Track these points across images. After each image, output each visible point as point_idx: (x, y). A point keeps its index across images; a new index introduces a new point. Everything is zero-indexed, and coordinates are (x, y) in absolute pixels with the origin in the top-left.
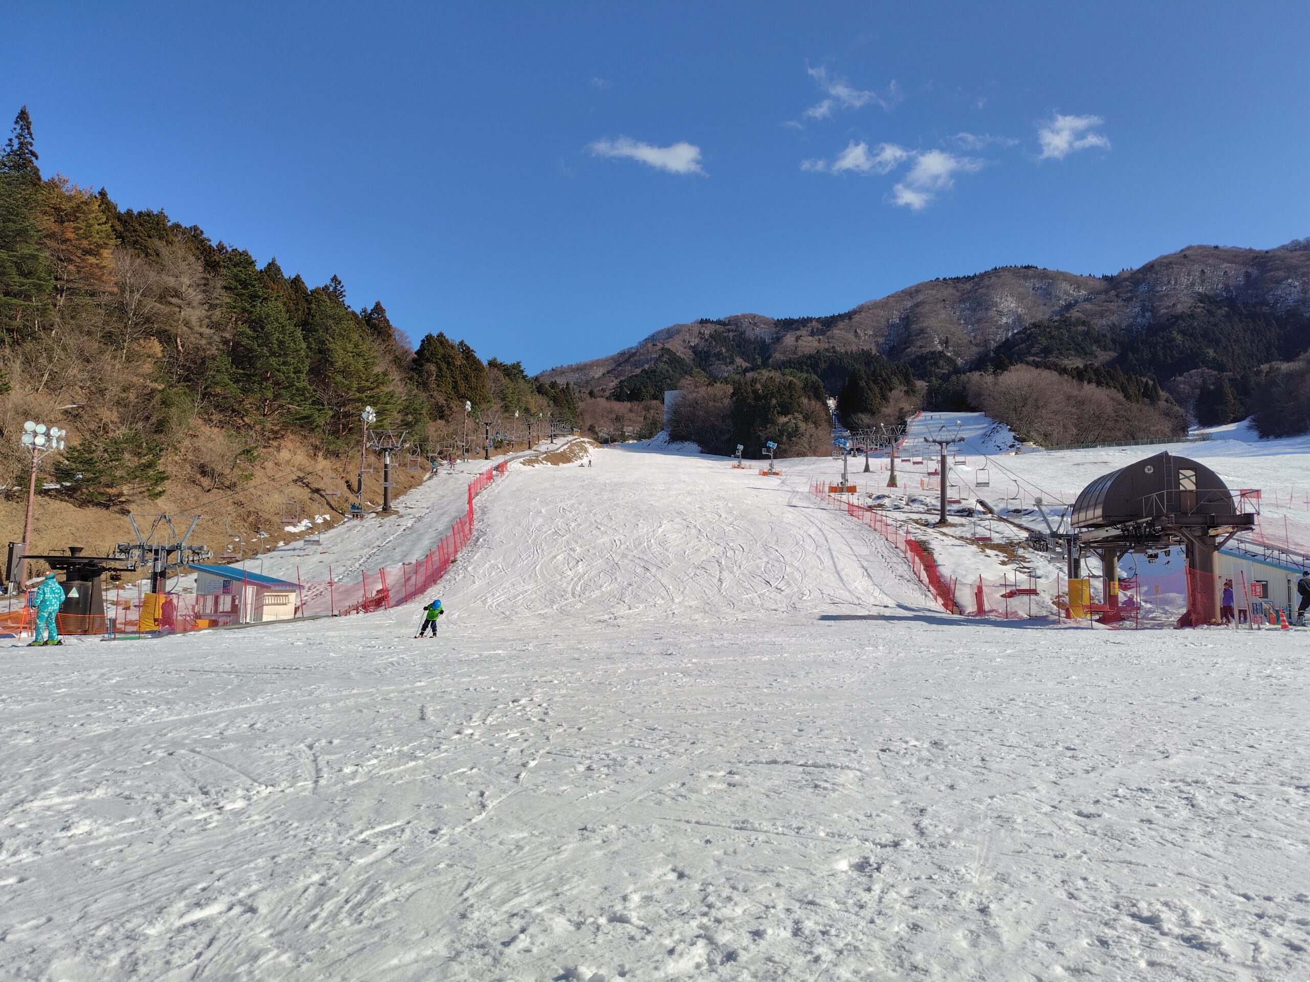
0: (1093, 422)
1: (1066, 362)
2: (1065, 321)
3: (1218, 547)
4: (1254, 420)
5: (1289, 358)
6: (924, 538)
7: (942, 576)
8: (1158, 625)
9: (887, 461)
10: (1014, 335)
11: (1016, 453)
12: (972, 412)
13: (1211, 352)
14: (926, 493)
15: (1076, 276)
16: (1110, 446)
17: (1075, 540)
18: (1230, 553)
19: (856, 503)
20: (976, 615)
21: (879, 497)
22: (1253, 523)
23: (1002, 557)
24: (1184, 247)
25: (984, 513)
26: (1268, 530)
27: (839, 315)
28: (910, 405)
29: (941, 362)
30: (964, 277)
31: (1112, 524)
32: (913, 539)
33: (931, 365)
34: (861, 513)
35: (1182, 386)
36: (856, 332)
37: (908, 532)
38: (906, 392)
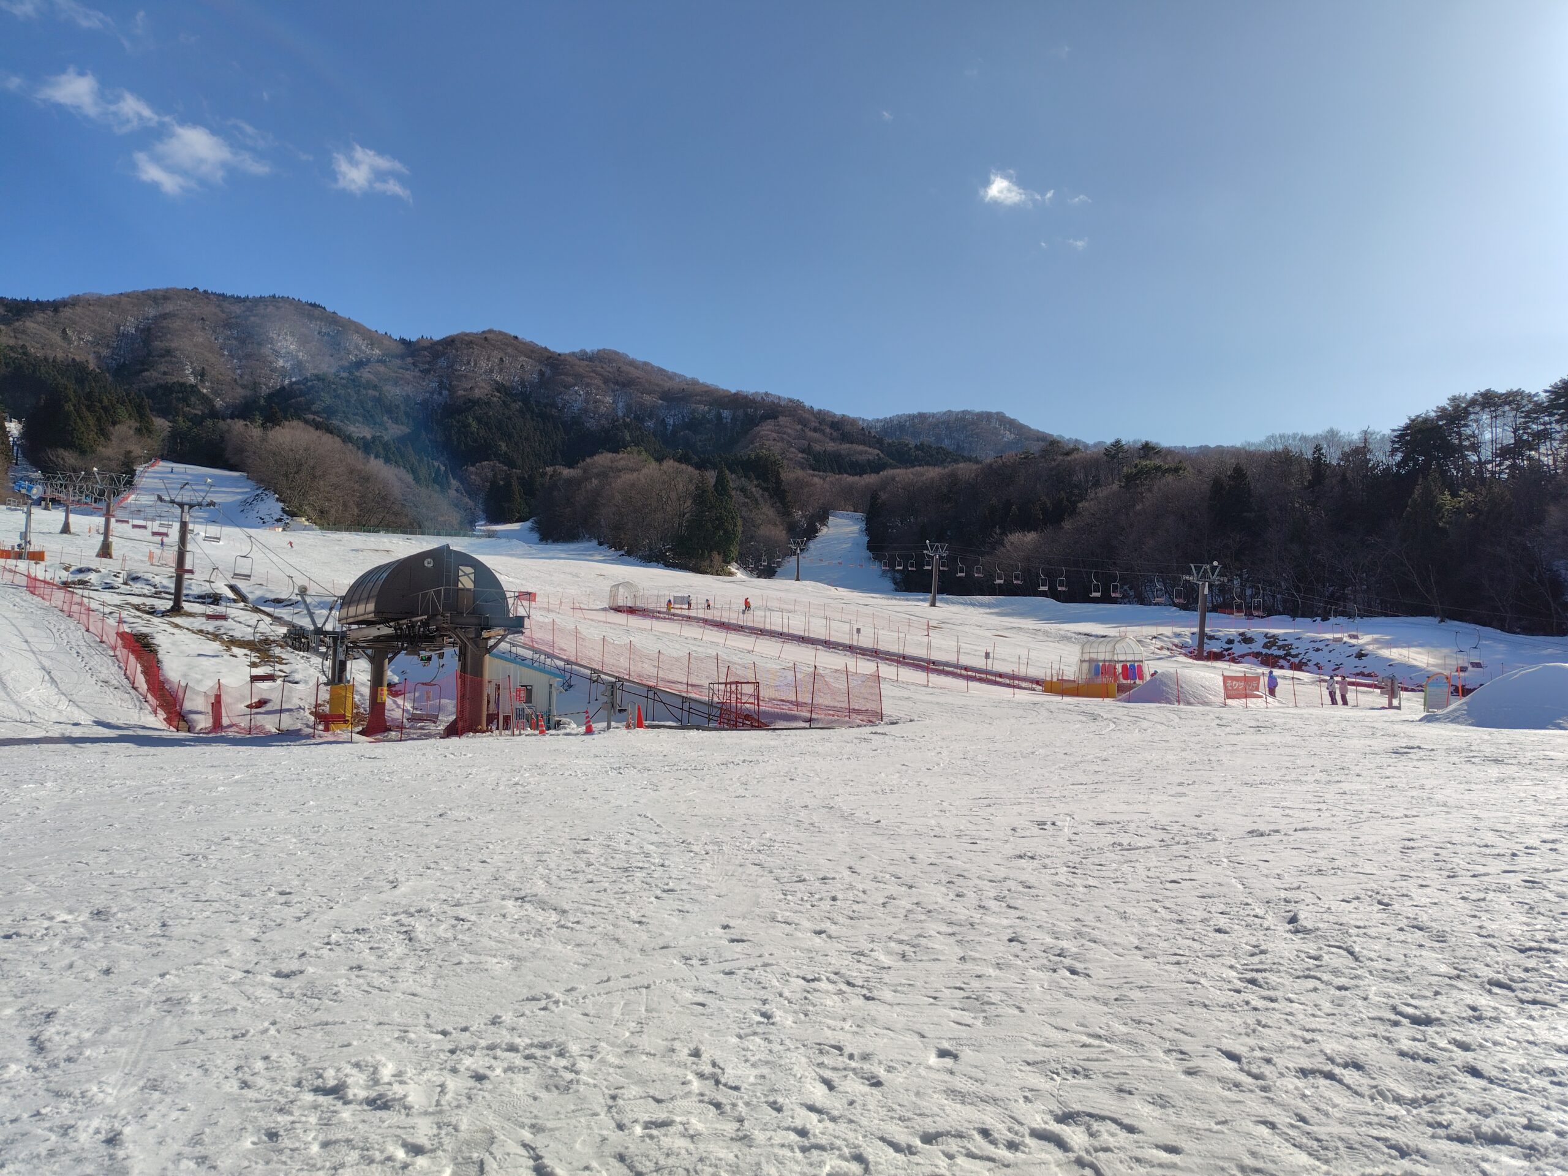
0: (378, 503)
1: (352, 428)
2: (353, 380)
3: (489, 650)
4: (536, 522)
5: (570, 466)
6: (145, 630)
7: (167, 681)
8: (425, 735)
9: (99, 521)
10: (291, 384)
11: (284, 530)
12: (231, 470)
13: (503, 445)
14: (156, 569)
15: (369, 331)
16: (394, 532)
17: (342, 638)
18: (502, 656)
19: (41, 575)
20: (209, 732)
21: (80, 571)
22: (523, 626)
23: (254, 657)
24: (486, 329)
25: (235, 601)
26: (538, 635)
27: (38, 302)
28: (143, 448)
29: (193, 399)
30: (232, 297)
31: (385, 621)
32: (128, 630)
33: (178, 399)
34: (48, 591)
35: (473, 477)
36: (64, 331)
37: (121, 621)
38: (139, 431)
